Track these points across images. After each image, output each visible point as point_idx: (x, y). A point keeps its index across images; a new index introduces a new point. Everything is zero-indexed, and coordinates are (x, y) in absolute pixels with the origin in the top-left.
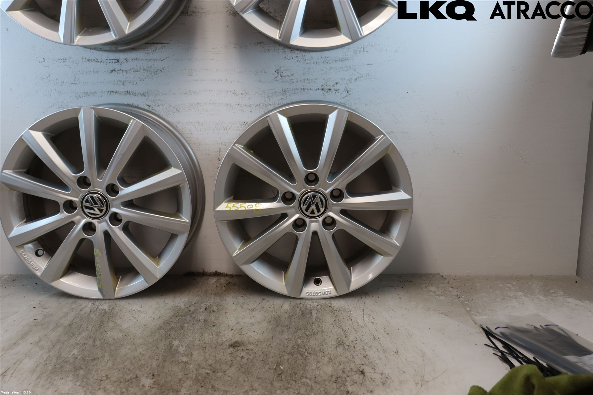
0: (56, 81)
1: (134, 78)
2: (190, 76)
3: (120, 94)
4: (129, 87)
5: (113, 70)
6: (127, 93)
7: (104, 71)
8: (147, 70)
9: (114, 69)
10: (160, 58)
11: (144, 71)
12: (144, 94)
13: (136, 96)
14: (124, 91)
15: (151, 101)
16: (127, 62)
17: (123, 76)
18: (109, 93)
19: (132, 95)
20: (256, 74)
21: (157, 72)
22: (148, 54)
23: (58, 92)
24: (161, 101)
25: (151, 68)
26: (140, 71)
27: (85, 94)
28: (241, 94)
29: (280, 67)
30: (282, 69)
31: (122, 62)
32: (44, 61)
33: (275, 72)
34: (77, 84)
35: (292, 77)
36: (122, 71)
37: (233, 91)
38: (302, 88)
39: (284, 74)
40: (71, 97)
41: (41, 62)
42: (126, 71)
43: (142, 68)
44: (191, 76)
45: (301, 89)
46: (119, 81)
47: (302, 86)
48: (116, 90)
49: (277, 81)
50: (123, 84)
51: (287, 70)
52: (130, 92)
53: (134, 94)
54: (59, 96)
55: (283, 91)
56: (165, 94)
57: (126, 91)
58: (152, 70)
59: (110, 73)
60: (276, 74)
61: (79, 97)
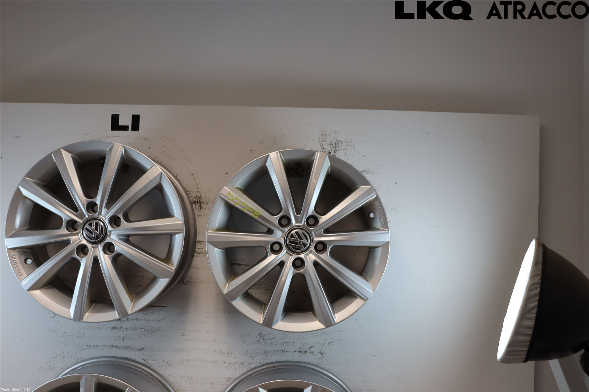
0: (64, 334)
1: (133, 335)
2: (182, 335)
3: (119, 348)
4: (128, 343)
5: (115, 328)
6: (125, 348)
7: (107, 328)
8: (144, 328)
9: (116, 326)
10: (157, 319)
11: (142, 330)
12: (141, 350)
13: (133, 350)
14: (123, 346)
15: (147, 356)
16: (128, 321)
17: (124, 333)
18: (110, 347)
19: (130, 350)
20: (241, 337)
21: (154, 331)
22: (147, 315)
23: (64, 344)
24: (155, 356)
25: (149, 327)
26: (139, 329)
27: (88, 347)
28: (227, 353)
29: (263, 332)
30: (264, 333)
31: (123, 321)
32: (54, 317)
33: (258, 335)
34: (82, 338)
35: (273, 340)
36: (122, 329)
37: (220, 350)
38: (282, 349)
39: (266, 337)
40: (75, 348)
41: (52, 317)
42: (126, 329)
43: (141, 327)
44: (184, 335)
45: (281, 351)
46: (119, 337)
47: (281, 348)
48: (116, 345)
49: (260, 343)
50: (123, 340)
51: (269, 334)
52: (128, 347)
53: (132, 349)
54: (65, 347)
55: (265, 352)
56: (160, 351)
57: (125, 345)
58: (149, 329)
59: (112, 330)
60: (259, 338)
61: (82, 349)
